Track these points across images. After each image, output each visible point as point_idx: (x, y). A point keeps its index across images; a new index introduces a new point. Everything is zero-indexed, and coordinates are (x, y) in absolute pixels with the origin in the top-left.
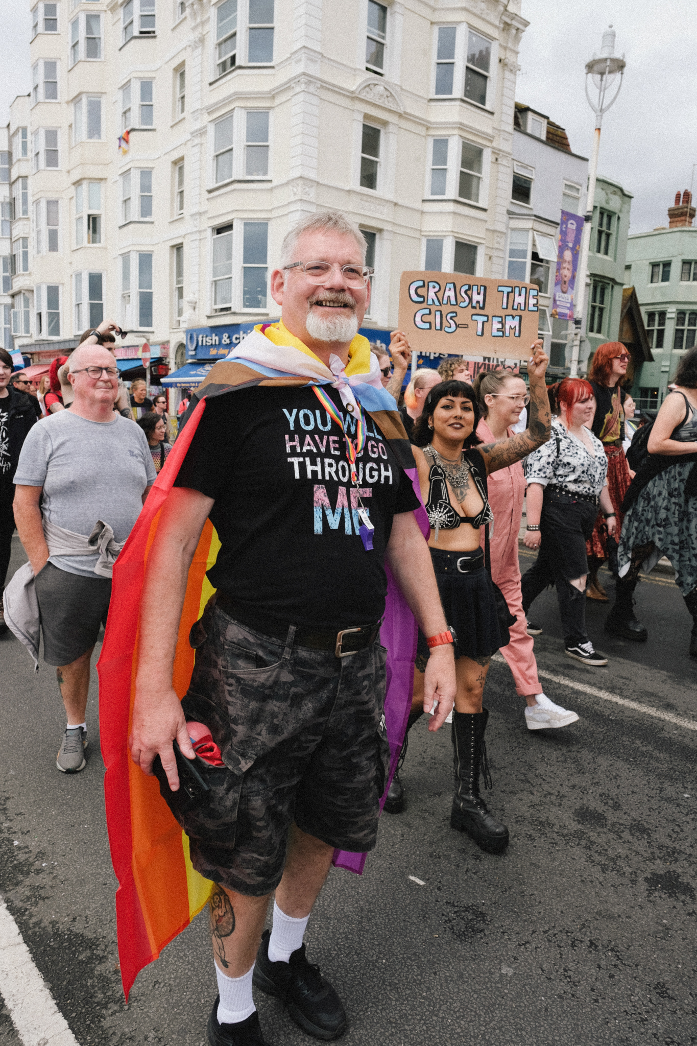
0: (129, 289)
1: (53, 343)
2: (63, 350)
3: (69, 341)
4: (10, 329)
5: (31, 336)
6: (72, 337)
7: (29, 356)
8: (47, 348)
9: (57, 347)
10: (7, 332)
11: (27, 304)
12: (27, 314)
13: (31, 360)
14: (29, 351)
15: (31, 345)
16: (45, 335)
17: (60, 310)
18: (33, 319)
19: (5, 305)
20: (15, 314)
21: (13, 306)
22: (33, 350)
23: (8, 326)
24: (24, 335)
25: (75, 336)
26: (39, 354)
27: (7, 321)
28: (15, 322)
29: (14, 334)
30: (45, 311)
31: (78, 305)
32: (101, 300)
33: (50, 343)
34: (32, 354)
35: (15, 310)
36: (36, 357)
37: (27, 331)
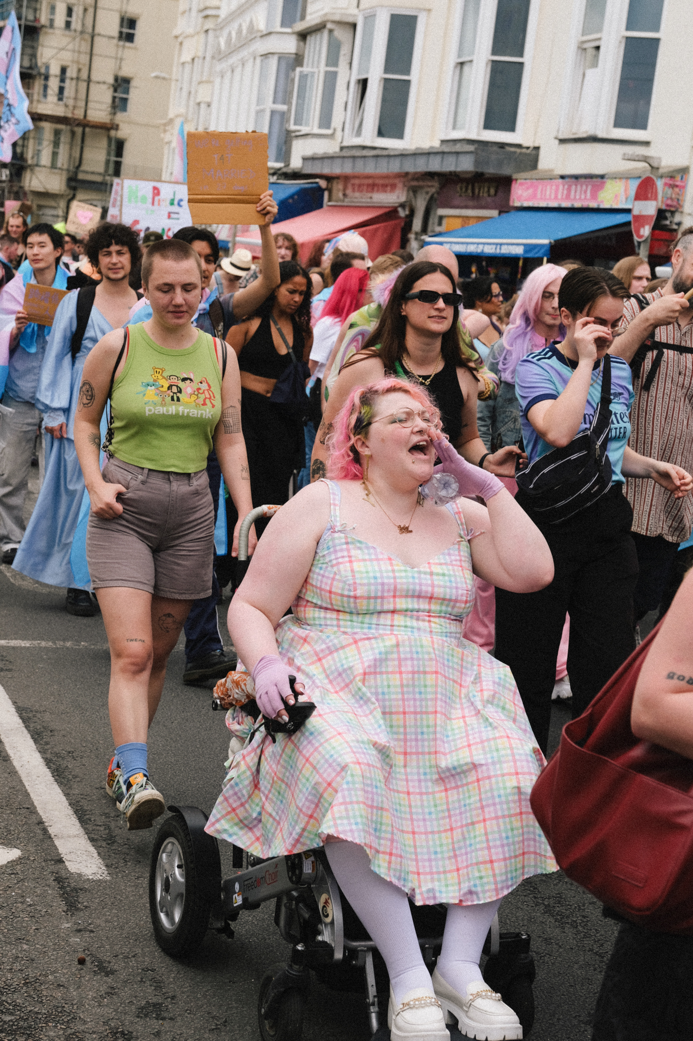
0: (600, 30)
1: (389, 156)
2: (407, 174)
3: (429, 154)
4: (284, 117)
5: (332, 136)
6: (436, 144)
7: (323, 183)
8: (370, 168)
9: (395, 167)
10: (277, 118)
11: (333, 59)
12: (331, 80)
13: (326, 194)
14: (326, 171)
15: (331, 158)
16: (369, 137)
17: (414, 76)
18: (344, 94)
19: (281, 57)
20: (303, 77)
21: (298, 59)
22: (336, 169)
23: (284, 108)
24: (316, 130)
25: (443, 142)
26: (346, 179)
27: (283, 93)
28: (301, 95)
29: (292, 127)
30: (376, 75)
31: (462, 64)
32: (521, 54)
33: (381, 155)
34: (329, 179)
35: (306, 69)
36: (338, 187)
37: (326, 120)
